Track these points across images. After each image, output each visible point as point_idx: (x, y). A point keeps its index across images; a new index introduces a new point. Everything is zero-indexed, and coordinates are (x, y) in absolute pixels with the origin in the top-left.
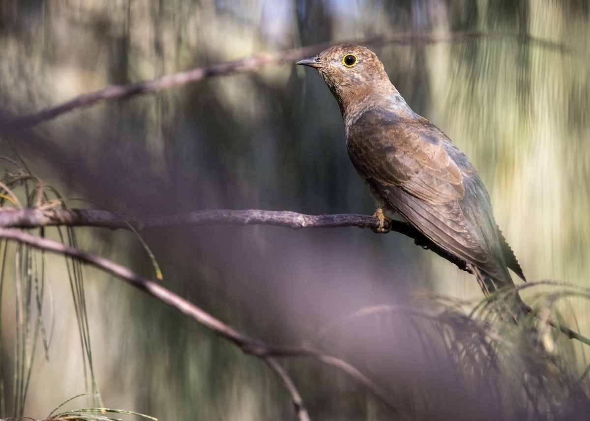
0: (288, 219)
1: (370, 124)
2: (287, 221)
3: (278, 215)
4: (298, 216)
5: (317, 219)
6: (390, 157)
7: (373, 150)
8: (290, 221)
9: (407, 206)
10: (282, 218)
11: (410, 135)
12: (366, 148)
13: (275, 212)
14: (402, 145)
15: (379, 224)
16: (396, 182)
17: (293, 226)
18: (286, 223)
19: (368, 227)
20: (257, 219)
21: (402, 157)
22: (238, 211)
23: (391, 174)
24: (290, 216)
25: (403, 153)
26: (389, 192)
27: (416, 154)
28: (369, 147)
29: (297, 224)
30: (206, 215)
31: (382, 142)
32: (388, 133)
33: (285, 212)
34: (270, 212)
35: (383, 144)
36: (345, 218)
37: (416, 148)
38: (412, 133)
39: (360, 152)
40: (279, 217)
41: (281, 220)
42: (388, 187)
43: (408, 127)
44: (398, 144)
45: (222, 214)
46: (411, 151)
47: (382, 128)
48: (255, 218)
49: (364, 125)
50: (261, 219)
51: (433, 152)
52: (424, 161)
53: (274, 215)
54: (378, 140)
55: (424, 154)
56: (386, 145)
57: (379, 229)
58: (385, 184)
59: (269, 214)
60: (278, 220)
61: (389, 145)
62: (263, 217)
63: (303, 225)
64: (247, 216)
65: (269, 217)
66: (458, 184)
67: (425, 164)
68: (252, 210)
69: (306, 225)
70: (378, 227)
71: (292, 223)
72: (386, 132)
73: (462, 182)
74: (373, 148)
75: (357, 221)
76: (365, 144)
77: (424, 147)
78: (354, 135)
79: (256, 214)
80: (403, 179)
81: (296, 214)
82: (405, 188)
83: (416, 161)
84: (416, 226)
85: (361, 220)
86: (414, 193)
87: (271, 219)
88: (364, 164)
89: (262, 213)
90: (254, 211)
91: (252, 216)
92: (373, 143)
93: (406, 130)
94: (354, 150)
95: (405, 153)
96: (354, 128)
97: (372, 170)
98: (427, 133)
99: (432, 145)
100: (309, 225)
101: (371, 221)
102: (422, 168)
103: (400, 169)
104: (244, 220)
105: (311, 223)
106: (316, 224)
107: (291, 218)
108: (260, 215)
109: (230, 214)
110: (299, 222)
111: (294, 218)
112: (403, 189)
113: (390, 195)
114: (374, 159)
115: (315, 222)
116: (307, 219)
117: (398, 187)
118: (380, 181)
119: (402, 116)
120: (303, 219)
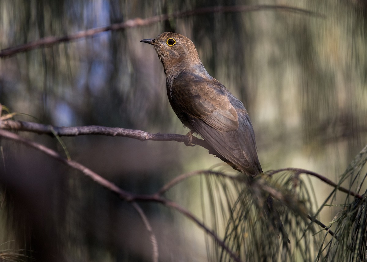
0: (139, 134)
1: (185, 80)
2: (138, 135)
3: (132, 132)
4: (144, 133)
5: (155, 135)
6: (197, 101)
7: (187, 96)
8: (140, 135)
9: (204, 131)
10: (135, 134)
11: (209, 89)
12: (182, 95)
13: (131, 130)
14: (204, 95)
15: (189, 140)
16: (200, 116)
17: (141, 139)
18: (137, 137)
19: (183, 141)
20: (121, 133)
21: (204, 102)
22: (110, 128)
23: (197, 111)
24: (140, 132)
25: (205, 100)
26: (195, 121)
27: (213, 100)
28: (184, 94)
29: (143, 137)
30: (93, 129)
31: (193, 92)
32: (197, 87)
33: (137, 130)
34: (128, 130)
35: (193, 93)
36: (170, 135)
37: (213, 98)
38: (210, 88)
39: (179, 96)
40: (133, 133)
41: (134, 135)
42: (194, 119)
43: (208, 84)
44: (202, 94)
45: (101, 129)
46: (210, 99)
47: (193, 84)
48: (120, 132)
49: (182, 81)
50: (123, 133)
51: (222, 100)
52: (217, 105)
53: (130, 132)
54: (190, 91)
55: (217, 101)
56: (195, 94)
57: (189, 143)
58: (193, 117)
59: (128, 131)
60: (133, 134)
61: (196, 94)
62: (124, 132)
63: (147, 138)
64: (115, 131)
65: (128, 132)
66: (235, 120)
67: (217, 107)
68: (118, 128)
69: (148, 139)
70: (189, 142)
71: (141, 137)
72: (195, 86)
73: (237, 119)
74: (187, 95)
75: (177, 138)
76: (182, 92)
77: (217, 97)
78: (175, 86)
79: (120, 130)
80: (204, 115)
81: (143, 132)
82: (204, 121)
83: (212, 105)
84: (209, 143)
85: (179, 137)
86: (209, 124)
87: (129, 134)
88: (181, 103)
89: (124, 130)
90: (119, 128)
91: (118, 131)
92: (187, 92)
93: (207, 86)
94: (175, 94)
95: (206, 100)
96: (176, 82)
97: (185, 108)
98: (218, 88)
99: (221, 96)
100: (150, 138)
101: (185, 138)
102: (215, 109)
103: (202, 109)
104: (114, 133)
105: (151, 137)
106: (154, 138)
107: (140, 134)
108: (123, 131)
109: (106, 129)
110: (145, 136)
111: (142, 134)
112: (203, 121)
113: (195, 123)
114: (187, 102)
115: (153, 137)
116: (149, 135)
117: (200, 119)
118: (190, 114)
119: (204, 78)
120: (146, 135)
